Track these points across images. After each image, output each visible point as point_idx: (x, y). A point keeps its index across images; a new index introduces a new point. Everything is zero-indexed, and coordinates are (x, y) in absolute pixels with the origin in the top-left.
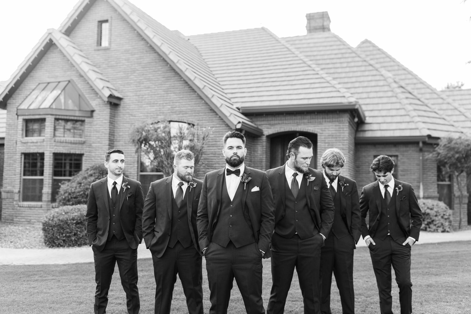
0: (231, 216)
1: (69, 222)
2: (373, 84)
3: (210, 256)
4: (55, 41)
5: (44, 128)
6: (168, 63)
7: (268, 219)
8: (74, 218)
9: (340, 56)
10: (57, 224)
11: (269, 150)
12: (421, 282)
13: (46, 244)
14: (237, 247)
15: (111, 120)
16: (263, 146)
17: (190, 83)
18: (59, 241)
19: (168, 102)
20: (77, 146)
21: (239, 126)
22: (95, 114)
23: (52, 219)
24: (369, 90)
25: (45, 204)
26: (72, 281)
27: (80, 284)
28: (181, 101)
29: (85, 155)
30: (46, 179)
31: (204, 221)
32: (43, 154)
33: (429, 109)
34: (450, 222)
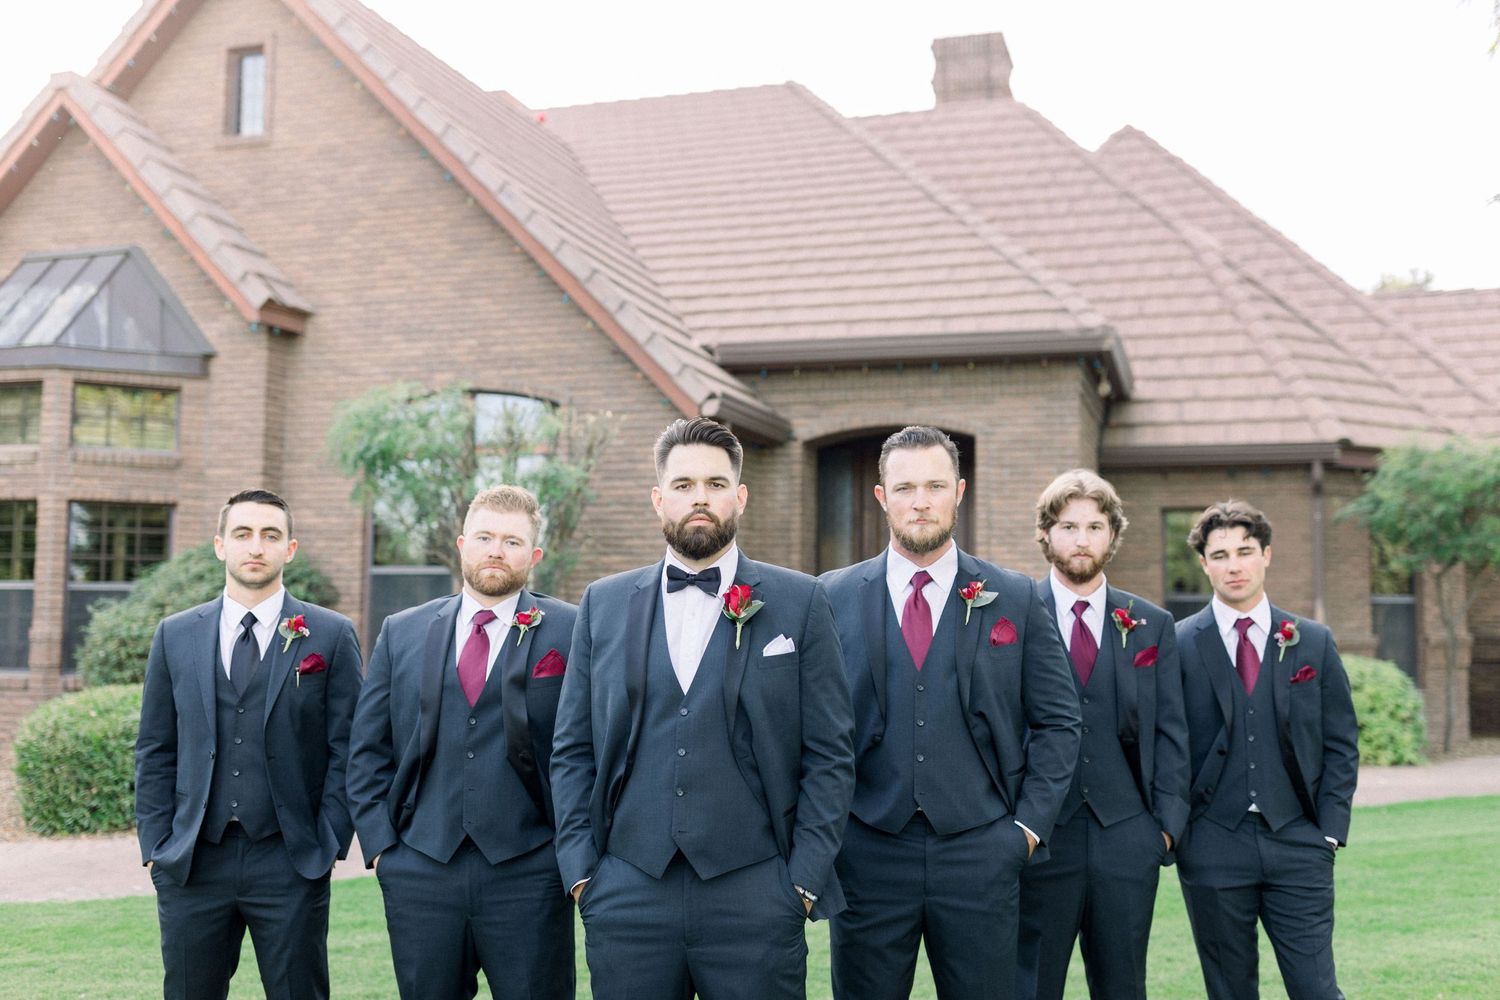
0: (682, 752)
1: (113, 743)
2: (1156, 269)
3: (598, 910)
4: (77, 115)
5: (38, 415)
6: (467, 194)
7: (828, 766)
8: (131, 729)
9: (1045, 178)
10: (68, 753)
11: (811, 490)
12: (1358, 960)
13: (31, 824)
14: (704, 876)
15: (273, 386)
16: (792, 477)
17: (542, 259)
18: (76, 813)
19: (467, 326)
20: (151, 475)
21: (711, 408)
22: (215, 367)
23: (50, 733)
24: (1142, 289)
25: (40, 676)
26: (101, 971)
27: (129, 983)
28: (513, 323)
29: (180, 509)
30: (43, 592)
31: (578, 774)
32: (34, 502)
33: (1339, 355)
34: (1418, 730)
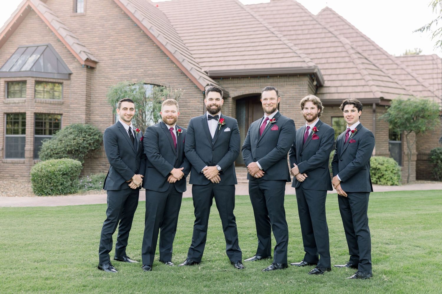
1: (56, 173)
2: (332, 50)
4: (33, 8)
5: (25, 90)
6: (141, 30)
8: (60, 169)
9: (302, 23)
10: (45, 175)
11: (234, 111)
13: (36, 193)
15: (88, 82)
16: (229, 107)
17: (162, 48)
18: (47, 190)
19: (141, 66)
20: (56, 106)
22: (72, 77)
23: (40, 170)
24: (328, 55)
25: (28, 160)
26: (69, 217)
27: (77, 219)
28: (153, 65)
29: (64, 115)
30: (28, 137)
32: (25, 113)
33: (383, 74)
34: (399, 176)
